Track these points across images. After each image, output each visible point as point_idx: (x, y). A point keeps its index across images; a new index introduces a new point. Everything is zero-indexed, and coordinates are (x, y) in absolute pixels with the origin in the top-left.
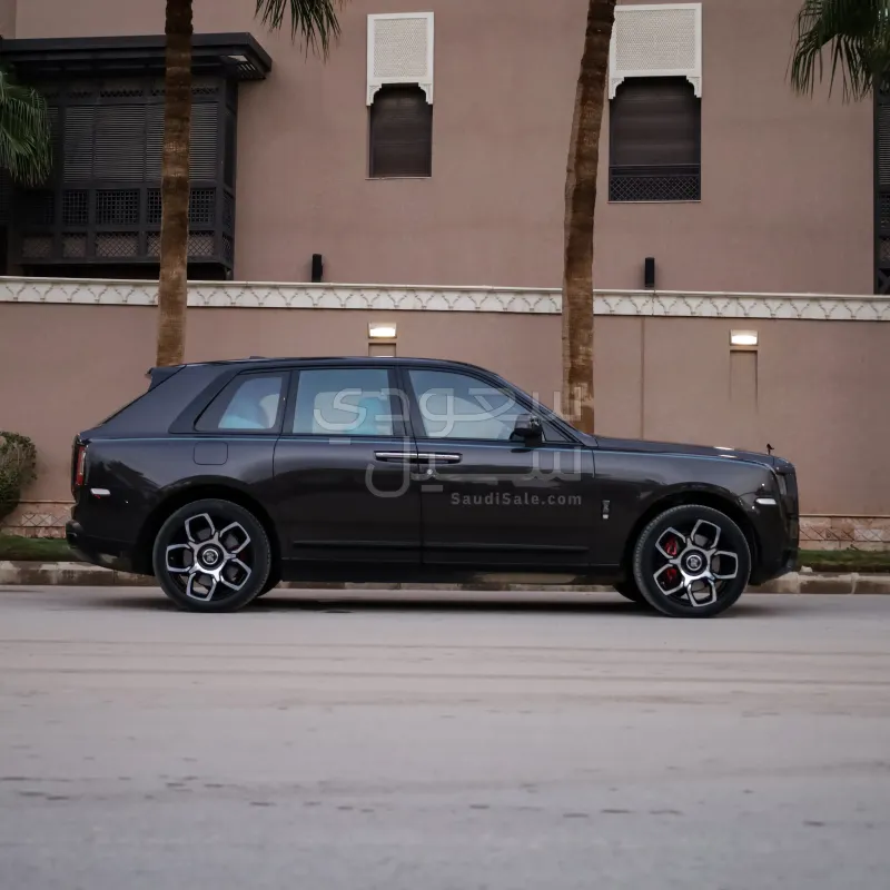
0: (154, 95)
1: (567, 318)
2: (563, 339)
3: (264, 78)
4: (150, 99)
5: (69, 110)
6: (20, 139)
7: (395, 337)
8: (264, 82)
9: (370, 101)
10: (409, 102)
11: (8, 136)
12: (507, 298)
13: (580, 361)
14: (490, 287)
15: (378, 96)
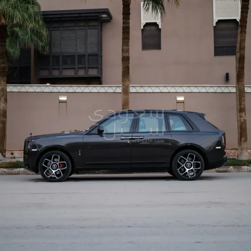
0: (79, 27)
1: (238, 94)
2: (237, 100)
3: (110, 21)
4: (77, 28)
5: (53, 32)
6: (42, 41)
7: (184, 100)
8: (110, 22)
9: (142, 28)
10: (153, 28)
11: (38, 40)
12: (215, 88)
13: (242, 106)
14: (211, 85)
15: (144, 26)
